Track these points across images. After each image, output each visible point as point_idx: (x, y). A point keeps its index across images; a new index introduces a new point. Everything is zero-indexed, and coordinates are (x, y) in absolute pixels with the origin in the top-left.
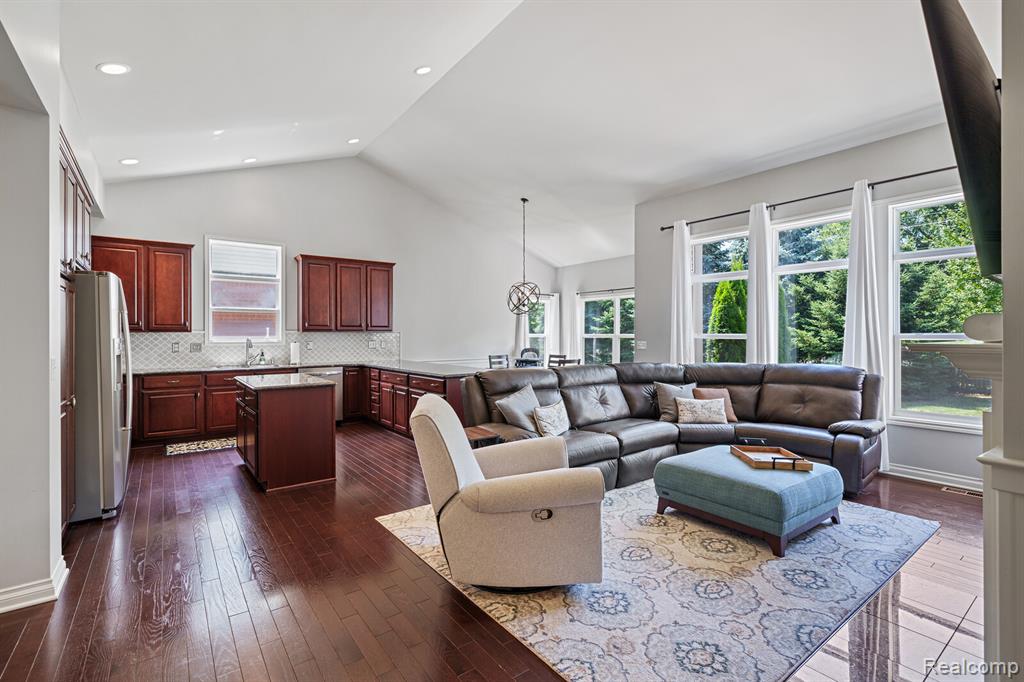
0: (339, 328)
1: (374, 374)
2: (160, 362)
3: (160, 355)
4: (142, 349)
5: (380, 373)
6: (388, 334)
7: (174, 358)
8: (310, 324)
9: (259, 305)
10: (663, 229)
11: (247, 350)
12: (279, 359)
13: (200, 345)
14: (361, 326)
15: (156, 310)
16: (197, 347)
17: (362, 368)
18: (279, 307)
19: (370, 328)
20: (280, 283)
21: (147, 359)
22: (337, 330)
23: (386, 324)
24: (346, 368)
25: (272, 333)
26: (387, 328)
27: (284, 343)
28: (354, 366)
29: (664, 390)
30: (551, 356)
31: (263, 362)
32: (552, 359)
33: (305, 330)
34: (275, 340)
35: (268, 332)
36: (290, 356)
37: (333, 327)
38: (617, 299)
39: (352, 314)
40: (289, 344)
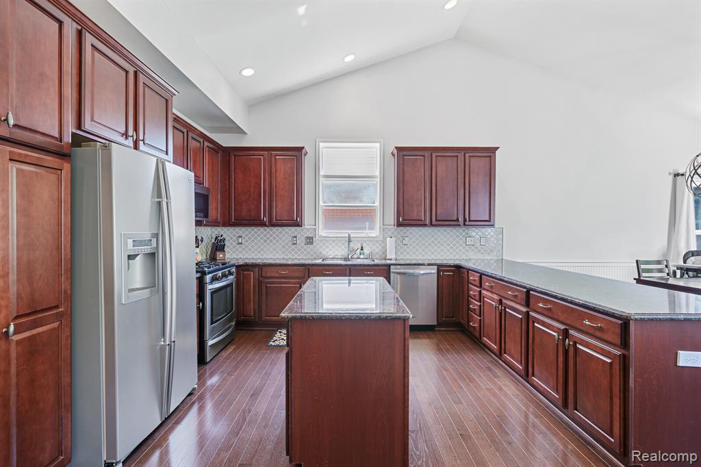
0: (433, 223)
1: (474, 278)
2: (283, 252)
3: (283, 247)
4: (271, 241)
5: (481, 277)
6: (489, 230)
7: (293, 250)
8: (405, 219)
9: (361, 201)
11: (349, 244)
12: (377, 253)
13: (312, 238)
14: (458, 220)
15: (276, 207)
16: (310, 241)
17: (458, 268)
18: (377, 204)
19: (468, 222)
20: (378, 180)
21: (275, 250)
22: (432, 225)
24: (440, 268)
25: (371, 228)
26: (489, 222)
27: (381, 238)
28: (450, 266)
31: (362, 256)
33: (399, 225)
34: (374, 235)
35: (367, 226)
36: (386, 250)
37: (428, 222)
39: (448, 206)
40: (386, 239)
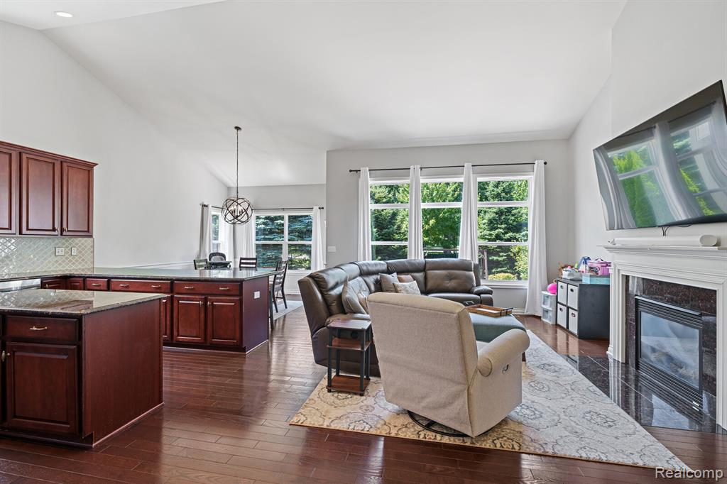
0: (24, 232)
5: (84, 281)
6: (89, 240)
10: (351, 171)
14: (55, 230)
19: (66, 233)
23: (86, 230)
24: (44, 280)
26: (88, 233)
29: (386, 278)
30: (241, 259)
32: (242, 261)
37: (16, 231)
38: (286, 215)
